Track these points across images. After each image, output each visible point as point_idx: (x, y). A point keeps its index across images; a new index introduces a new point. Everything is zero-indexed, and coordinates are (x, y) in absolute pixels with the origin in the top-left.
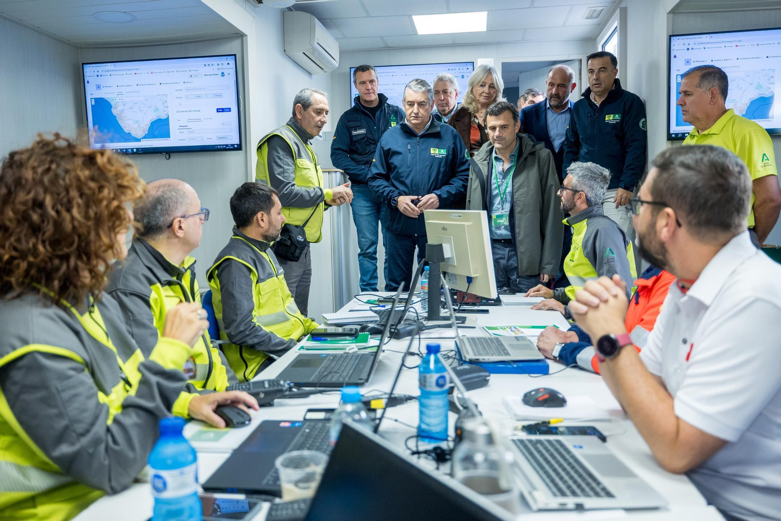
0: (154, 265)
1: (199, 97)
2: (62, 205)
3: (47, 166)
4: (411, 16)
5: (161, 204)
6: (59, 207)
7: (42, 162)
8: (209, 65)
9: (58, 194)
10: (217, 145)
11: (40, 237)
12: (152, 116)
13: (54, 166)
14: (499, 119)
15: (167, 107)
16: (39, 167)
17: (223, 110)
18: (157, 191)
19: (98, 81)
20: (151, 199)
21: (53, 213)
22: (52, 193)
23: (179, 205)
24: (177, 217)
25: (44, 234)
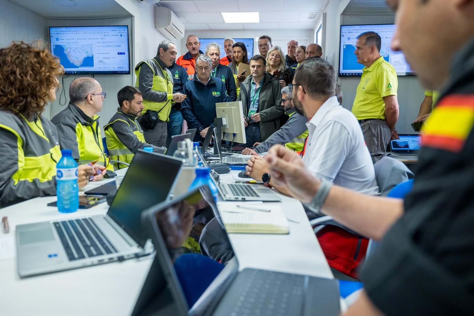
0: (79, 116)
1: (109, 46)
2: (23, 74)
3: (18, 56)
4: (220, 13)
5: (82, 87)
6: (22, 75)
7: (15, 54)
8: (114, 30)
9: (23, 69)
10: (118, 71)
11: (13, 86)
12: (85, 55)
13: (21, 56)
14: (257, 62)
15: (93, 51)
16: (14, 56)
17: (121, 53)
18: (80, 81)
19: (58, 36)
20: (77, 85)
21: (19, 77)
22: (20, 68)
23: (91, 89)
24: (90, 94)
25: (15, 86)
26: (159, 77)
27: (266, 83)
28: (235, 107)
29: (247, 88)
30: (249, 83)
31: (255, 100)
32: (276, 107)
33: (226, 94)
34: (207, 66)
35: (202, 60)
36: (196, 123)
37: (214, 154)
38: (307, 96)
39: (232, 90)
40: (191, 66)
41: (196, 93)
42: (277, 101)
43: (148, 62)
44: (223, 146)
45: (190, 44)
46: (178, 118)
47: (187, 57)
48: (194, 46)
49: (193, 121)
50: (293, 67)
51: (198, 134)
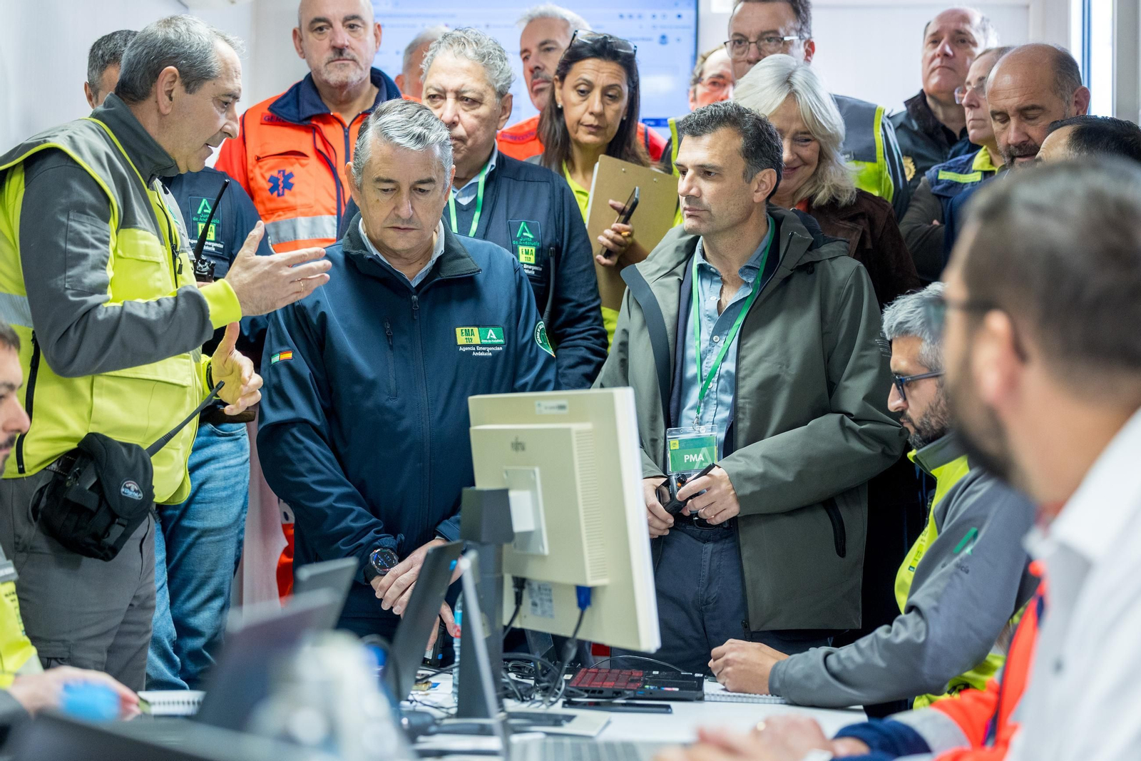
26: (145, 238)
27: (782, 272)
28: (588, 426)
29: (668, 305)
30: (680, 269)
31: (712, 374)
32: (842, 422)
33: (539, 340)
34: (425, 176)
35: (398, 140)
36: (348, 522)
37: (458, 715)
38: (1035, 378)
39: (583, 318)
40: (313, 163)
41: (351, 331)
42: (849, 383)
43: (76, 148)
44: (509, 660)
45: (320, 25)
46: (226, 479)
47: (293, 111)
48: (344, 37)
49: (329, 512)
50: (949, 169)
51: (361, 589)
